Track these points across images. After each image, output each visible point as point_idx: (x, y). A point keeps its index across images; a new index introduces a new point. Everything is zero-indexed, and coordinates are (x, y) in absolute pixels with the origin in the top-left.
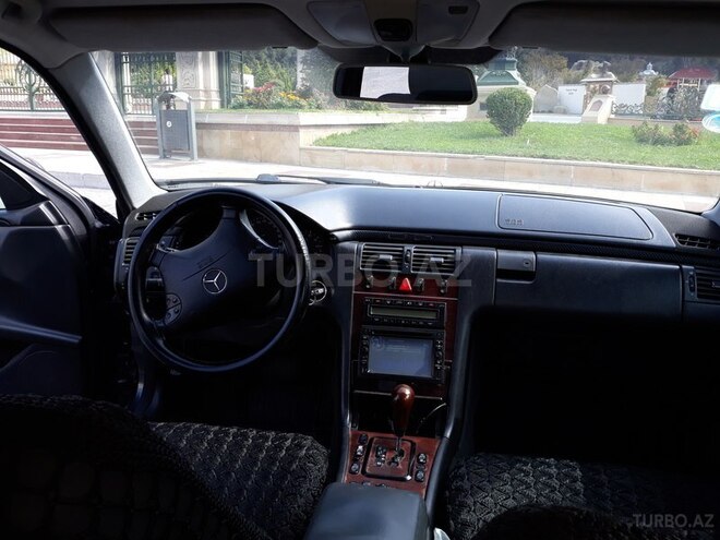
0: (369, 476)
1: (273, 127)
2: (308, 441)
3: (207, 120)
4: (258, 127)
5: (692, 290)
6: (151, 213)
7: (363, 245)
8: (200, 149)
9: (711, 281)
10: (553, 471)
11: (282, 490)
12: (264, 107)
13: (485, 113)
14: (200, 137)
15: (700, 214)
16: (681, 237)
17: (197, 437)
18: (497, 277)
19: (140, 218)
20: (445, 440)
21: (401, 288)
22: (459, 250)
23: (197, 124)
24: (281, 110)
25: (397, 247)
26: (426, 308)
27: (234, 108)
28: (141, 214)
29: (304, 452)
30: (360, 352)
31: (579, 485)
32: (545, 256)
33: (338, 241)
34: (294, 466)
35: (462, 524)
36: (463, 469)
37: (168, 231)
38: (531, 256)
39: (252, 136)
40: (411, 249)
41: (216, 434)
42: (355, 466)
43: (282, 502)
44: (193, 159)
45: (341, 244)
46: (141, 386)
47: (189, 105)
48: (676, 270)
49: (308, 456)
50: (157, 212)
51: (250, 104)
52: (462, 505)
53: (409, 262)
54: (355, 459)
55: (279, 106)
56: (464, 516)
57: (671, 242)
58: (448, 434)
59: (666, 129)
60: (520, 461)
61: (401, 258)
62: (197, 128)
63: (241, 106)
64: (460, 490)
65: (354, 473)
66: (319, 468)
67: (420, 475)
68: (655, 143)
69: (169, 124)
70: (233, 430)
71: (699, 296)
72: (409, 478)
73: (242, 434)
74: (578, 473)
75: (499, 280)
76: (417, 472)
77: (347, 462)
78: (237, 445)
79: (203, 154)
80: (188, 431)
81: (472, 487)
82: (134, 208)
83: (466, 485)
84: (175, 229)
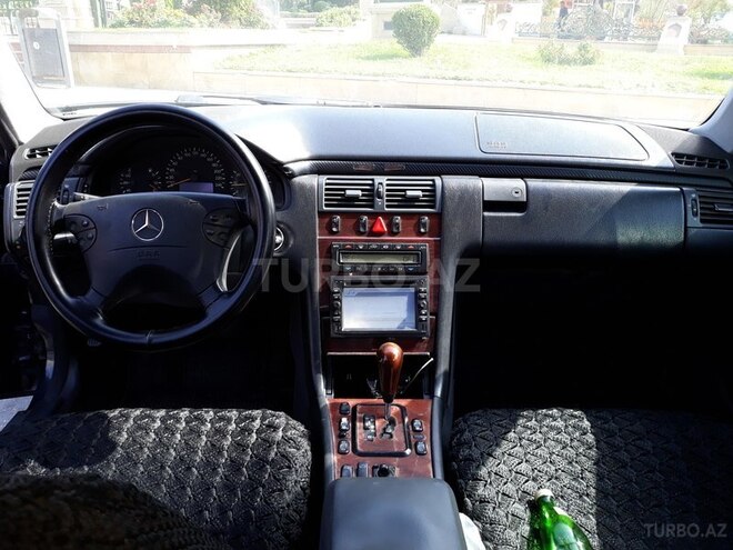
0: (362, 454)
1: (160, 49)
2: (281, 419)
3: (83, 41)
4: (143, 49)
5: (695, 214)
6: (45, 148)
7: (324, 179)
8: (76, 75)
9: (713, 204)
10: (560, 424)
11: (264, 486)
12: (148, 26)
13: (391, 32)
14: (75, 61)
15: (687, 130)
16: (677, 155)
17: (140, 428)
18: (484, 210)
19: (32, 156)
20: (436, 400)
21: (374, 229)
22: (438, 180)
23: (70, 46)
24: (168, 29)
25: (365, 180)
26: (405, 252)
27: (113, 26)
28: (33, 150)
29: (280, 434)
30: (332, 309)
31: (590, 438)
32: (535, 183)
33: (293, 175)
34: (273, 454)
35: (481, 502)
36: (467, 433)
37: (72, 171)
38: (518, 184)
39: (136, 59)
40: (382, 181)
41: (163, 420)
42: (344, 445)
43: (266, 501)
44: (69, 86)
45: (297, 180)
46: (50, 364)
47: (58, 23)
48: (676, 192)
49: (287, 440)
50: (53, 147)
51: (132, 22)
52: (476, 479)
53: (381, 198)
54: (341, 435)
55: (165, 24)
56: (481, 491)
57: (669, 163)
58: (438, 392)
59: (571, 48)
60: (523, 417)
61: (372, 194)
62: (71, 51)
63: (121, 25)
64: (469, 459)
65: (344, 453)
66: (302, 454)
67: (420, 446)
68: (560, 63)
69: (36, 45)
70: (184, 414)
71: (702, 221)
72: (408, 451)
73: (196, 418)
74: (586, 424)
75: (486, 214)
76: (416, 445)
77: (333, 439)
78: (194, 432)
79: (80, 81)
80: (127, 420)
81: (482, 454)
82: (21, 144)
83: (476, 453)
84: (80, 167)
